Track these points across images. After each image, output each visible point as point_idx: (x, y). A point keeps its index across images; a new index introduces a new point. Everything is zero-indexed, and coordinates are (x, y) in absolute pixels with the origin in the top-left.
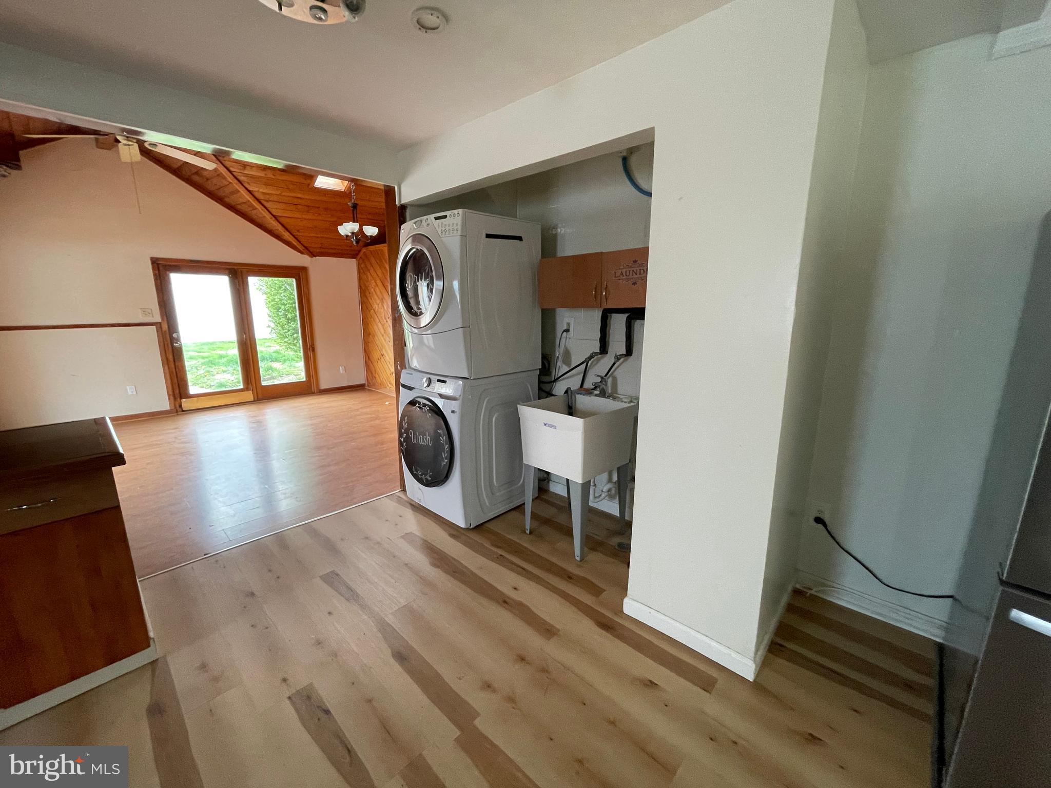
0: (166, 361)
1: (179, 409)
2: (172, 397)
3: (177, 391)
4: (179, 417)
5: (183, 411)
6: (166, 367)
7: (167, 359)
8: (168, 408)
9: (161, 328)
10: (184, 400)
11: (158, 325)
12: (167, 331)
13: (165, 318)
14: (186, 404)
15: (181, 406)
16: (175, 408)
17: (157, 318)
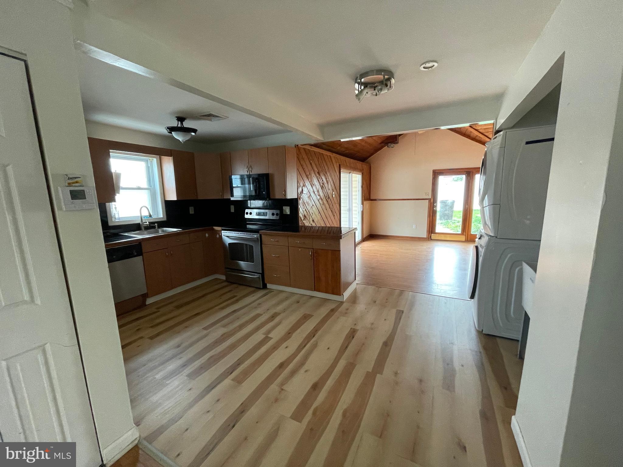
0: (429, 216)
1: (430, 238)
2: (428, 232)
3: (431, 230)
4: (429, 242)
5: (431, 239)
6: (429, 219)
7: (430, 215)
8: (425, 237)
9: (430, 201)
10: (433, 234)
11: (430, 200)
12: (432, 203)
13: (433, 197)
14: (433, 236)
15: (431, 237)
16: (428, 237)
17: (430, 197)
